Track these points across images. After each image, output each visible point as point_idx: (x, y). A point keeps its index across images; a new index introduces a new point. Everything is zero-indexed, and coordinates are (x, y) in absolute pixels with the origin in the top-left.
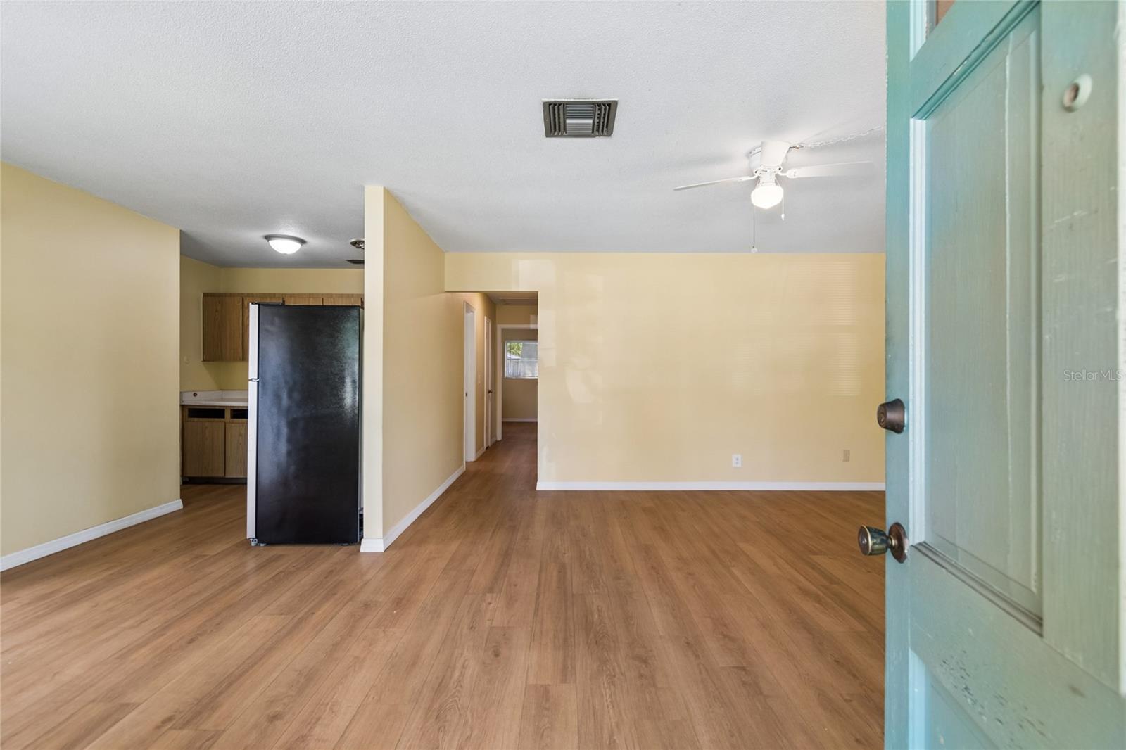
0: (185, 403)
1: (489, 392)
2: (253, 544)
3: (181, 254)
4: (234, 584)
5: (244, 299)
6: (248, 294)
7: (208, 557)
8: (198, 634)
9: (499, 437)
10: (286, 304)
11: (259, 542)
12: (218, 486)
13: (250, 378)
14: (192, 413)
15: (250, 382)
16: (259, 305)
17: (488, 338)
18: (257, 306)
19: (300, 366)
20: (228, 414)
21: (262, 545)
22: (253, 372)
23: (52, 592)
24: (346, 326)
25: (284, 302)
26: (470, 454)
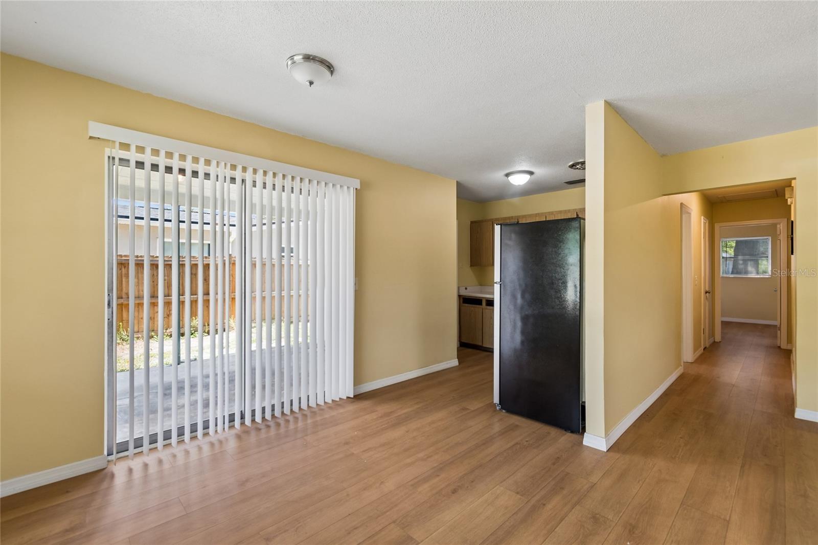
0: (461, 294)
1: (706, 293)
2: (498, 408)
3: (458, 197)
4: (484, 444)
5: (493, 222)
6: (496, 219)
7: (468, 411)
8: (459, 486)
9: (718, 338)
10: (520, 222)
11: (502, 408)
12: (478, 351)
13: (495, 281)
14: (466, 301)
15: (495, 285)
16: (501, 225)
17: (704, 237)
18: (499, 226)
19: (531, 272)
20: (484, 303)
21: (504, 411)
22: (497, 278)
23: (391, 412)
24: (568, 236)
25: (518, 221)
26: (689, 355)
